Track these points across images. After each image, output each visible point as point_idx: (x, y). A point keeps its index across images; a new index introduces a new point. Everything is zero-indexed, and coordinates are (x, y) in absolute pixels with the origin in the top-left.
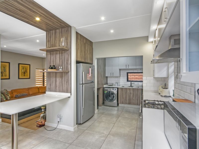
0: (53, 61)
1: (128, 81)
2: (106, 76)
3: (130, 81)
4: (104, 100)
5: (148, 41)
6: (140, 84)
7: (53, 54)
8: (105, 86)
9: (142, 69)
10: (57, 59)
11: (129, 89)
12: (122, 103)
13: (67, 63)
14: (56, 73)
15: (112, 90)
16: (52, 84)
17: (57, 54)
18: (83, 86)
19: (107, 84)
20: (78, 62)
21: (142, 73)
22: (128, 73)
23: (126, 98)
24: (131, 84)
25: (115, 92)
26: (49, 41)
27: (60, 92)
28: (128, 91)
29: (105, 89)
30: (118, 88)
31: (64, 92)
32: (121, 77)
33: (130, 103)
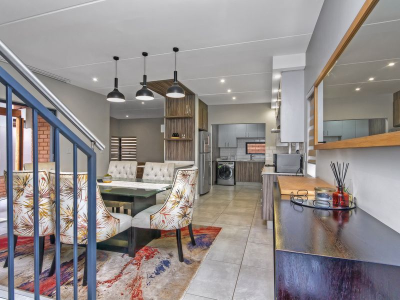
0: (174, 129)
1: (247, 153)
2: (219, 147)
3: (250, 154)
4: (217, 178)
5: (270, 107)
6: (262, 157)
7: (174, 122)
8: (218, 160)
9: (264, 138)
10: (178, 127)
11: (249, 162)
12: (241, 181)
13: (191, 131)
14: (177, 141)
15: (227, 165)
16: (172, 152)
17: (179, 121)
18: (203, 155)
19: (219, 157)
20: (200, 130)
21: (265, 143)
22: (247, 143)
23: (245, 173)
24: (251, 157)
25: (231, 166)
26: (169, 107)
27: (182, 160)
28: (248, 165)
29: (218, 162)
30: (235, 162)
31: (187, 160)
32: (238, 149)
33: (250, 181)
